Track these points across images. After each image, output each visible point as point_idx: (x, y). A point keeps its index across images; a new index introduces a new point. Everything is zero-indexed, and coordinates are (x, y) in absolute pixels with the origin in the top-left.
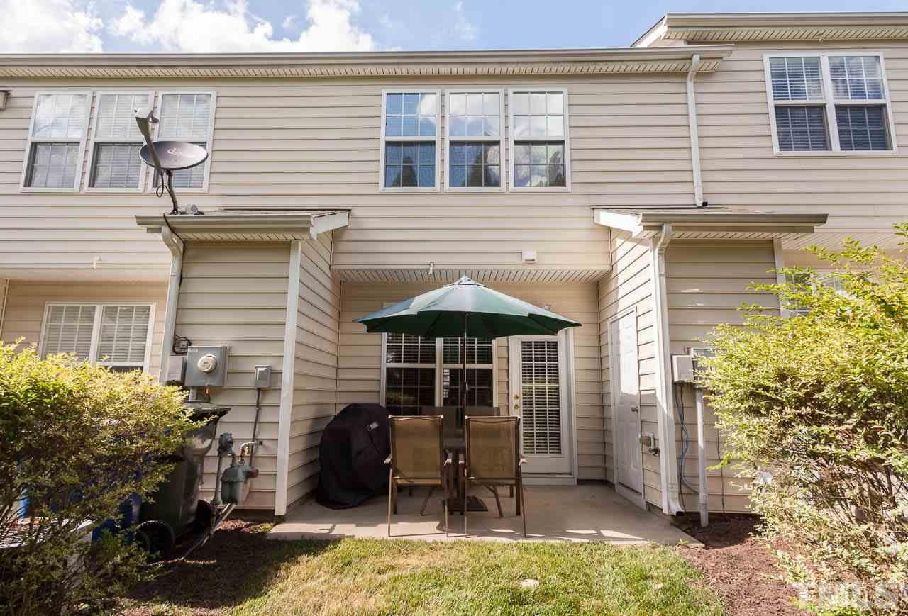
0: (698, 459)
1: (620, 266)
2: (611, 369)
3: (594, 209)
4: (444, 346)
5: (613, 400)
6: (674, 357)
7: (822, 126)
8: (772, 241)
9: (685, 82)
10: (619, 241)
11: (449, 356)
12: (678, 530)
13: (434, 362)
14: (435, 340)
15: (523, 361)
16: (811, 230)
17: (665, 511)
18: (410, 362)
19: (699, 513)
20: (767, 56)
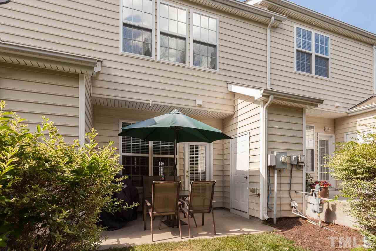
0: (274, 197)
1: (239, 113)
2: (230, 160)
3: (228, 83)
4: (153, 145)
5: (231, 173)
6: (269, 155)
7: (310, 63)
8: (302, 109)
9: (266, 29)
10: (240, 101)
11: (156, 150)
12: (267, 225)
13: (148, 153)
14: (148, 142)
15: (190, 154)
16: (317, 106)
17: (261, 218)
18: (134, 153)
19: (273, 218)
20: (296, 26)
